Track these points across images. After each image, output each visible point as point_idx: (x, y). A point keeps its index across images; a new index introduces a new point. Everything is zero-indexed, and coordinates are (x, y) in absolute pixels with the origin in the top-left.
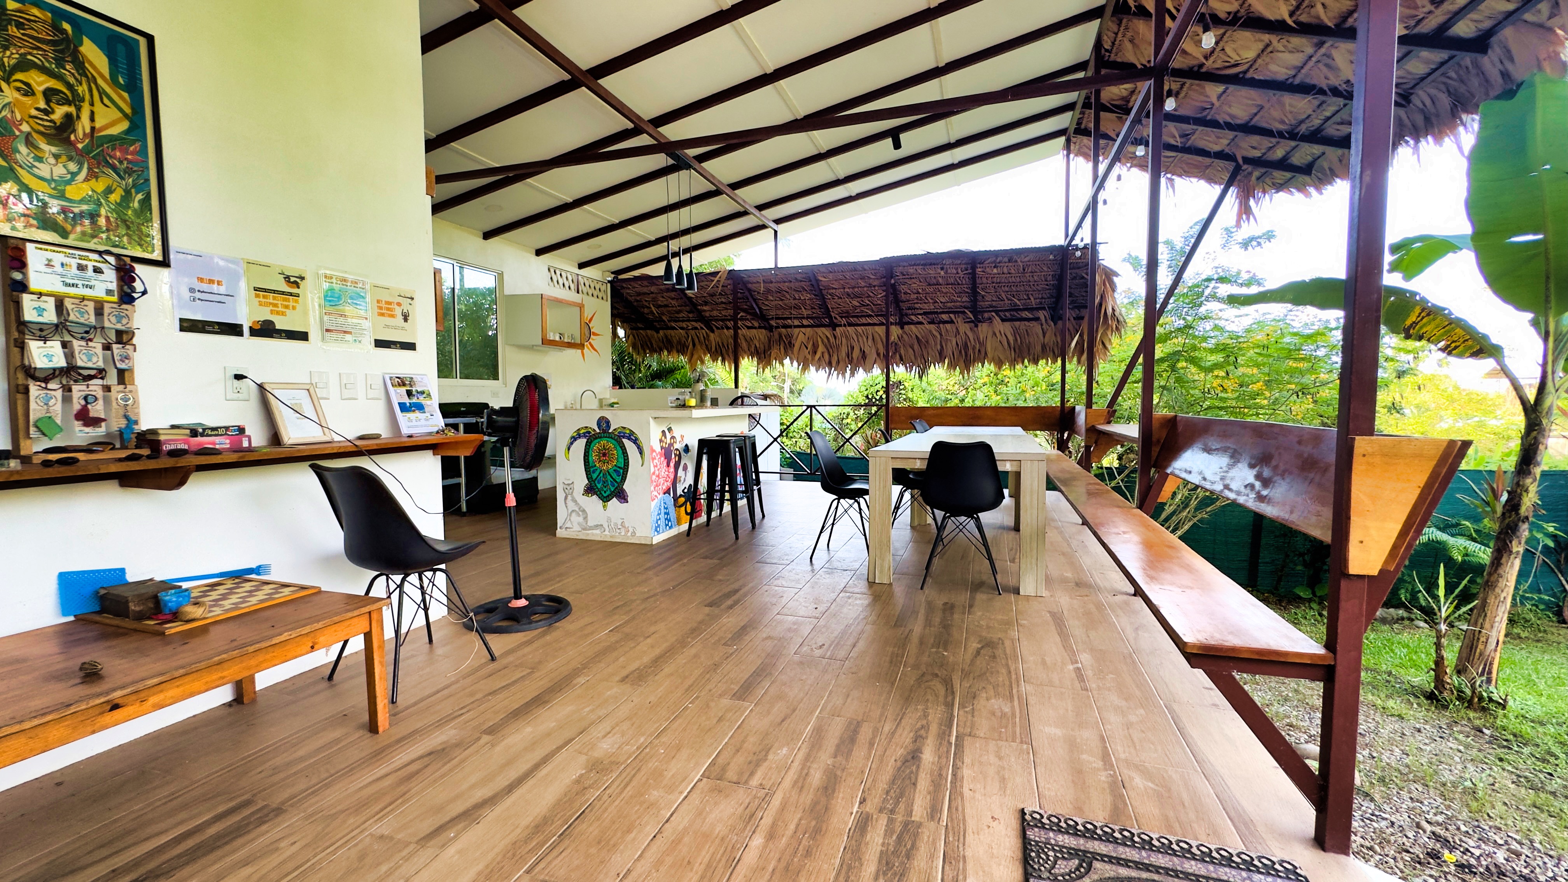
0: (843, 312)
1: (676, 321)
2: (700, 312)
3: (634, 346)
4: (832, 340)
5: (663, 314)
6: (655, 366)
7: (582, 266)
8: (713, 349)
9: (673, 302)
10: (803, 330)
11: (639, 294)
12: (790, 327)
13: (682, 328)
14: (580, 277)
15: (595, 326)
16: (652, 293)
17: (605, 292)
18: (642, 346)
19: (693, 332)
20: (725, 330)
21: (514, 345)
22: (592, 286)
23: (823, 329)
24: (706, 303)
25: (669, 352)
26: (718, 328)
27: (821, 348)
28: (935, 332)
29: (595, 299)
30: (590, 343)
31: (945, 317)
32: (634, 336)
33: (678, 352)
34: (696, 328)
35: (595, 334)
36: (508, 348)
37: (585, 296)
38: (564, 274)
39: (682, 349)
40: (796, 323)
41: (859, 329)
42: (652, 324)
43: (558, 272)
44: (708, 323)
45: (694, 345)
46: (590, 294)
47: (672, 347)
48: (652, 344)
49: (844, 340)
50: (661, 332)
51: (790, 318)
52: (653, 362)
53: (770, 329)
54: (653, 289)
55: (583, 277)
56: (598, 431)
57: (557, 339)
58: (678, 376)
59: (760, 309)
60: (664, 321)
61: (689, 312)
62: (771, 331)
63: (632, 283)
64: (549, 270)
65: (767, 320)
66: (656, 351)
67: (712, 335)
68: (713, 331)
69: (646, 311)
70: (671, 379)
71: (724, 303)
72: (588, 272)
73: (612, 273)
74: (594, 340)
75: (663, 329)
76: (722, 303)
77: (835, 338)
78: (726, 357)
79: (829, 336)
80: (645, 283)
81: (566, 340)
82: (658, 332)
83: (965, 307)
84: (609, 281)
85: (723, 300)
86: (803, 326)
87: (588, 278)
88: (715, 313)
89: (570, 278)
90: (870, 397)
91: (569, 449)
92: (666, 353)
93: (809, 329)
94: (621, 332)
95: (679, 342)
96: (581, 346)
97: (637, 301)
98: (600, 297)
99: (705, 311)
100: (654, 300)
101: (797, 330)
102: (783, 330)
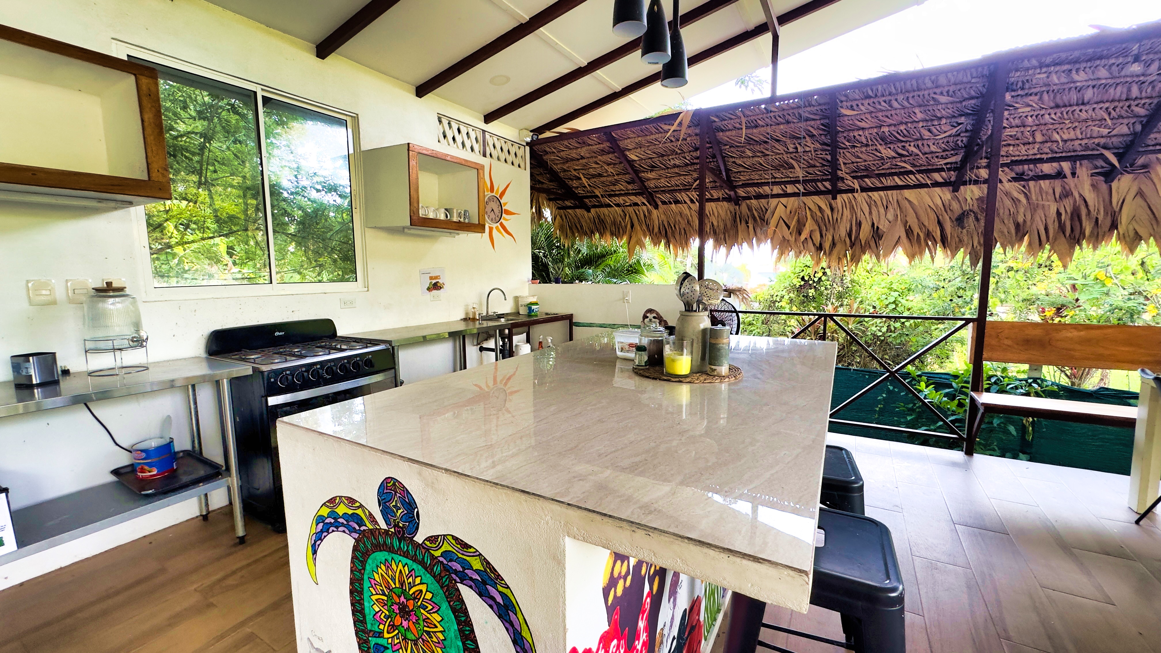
0: (858, 170)
1: (610, 196)
2: (642, 181)
3: (562, 228)
4: (828, 211)
5: (596, 187)
6: (584, 250)
7: (489, 118)
8: (656, 230)
9: (610, 169)
10: (784, 200)
11: (567, 160)
12: (766, 197)
13: (618, 205)
14: (487, 136)
15: (509, 201)
16: (583, 158)
17: (523, 158)
18: (571, 228)
19: (631, 209)
20: (673, 206)
21: (375, 228)
22: (505, 149)
23: (816, 198)
24: (653, 168)
25: (601, 235)
26: (664, 203)
27: (810, 225)
28: (1016, 194)
29: (509, 166)
30: (501, 224)
31: (1047, 168)
32: (561, 217)
33: (612, 234)
34: (636, 204)
35: (508, 212)
36: (370, 233)
37: (495, 162)
38: (464, 130)
39: (617, 231)
40: (777, 190)
41: (875, 195)
42: (581, 203)
43: (455, 126)
44: (651, 198)
45: (632, 226)
46: (503, 159)
47: (605, 228)
48: (582, 227)
49: (847, 213)
50: (593, 211)
51: (767, 184)
52: (583, 246)
53: (736, 201)
54: (583, 151)
55: (492, 134)
56: (383, 525)
57: (442, 217)
58: (611, 261)
59: (728, 171)
60: (597, 196)
61: (629, 183)
62: (737, 203)
63: (556, 144)
64: (440, 121)
65: (733, 188)
66: (586, 234)
67: (655, 212)
68: (656, 207)
69: (575, 183)
70: (601, 267)
71: (678, 166)
72: (496, 127)
73: (531, 131)
74: (509, 222)
75: (595, 206)
76: (675, 166)
77: (832, 209)
78: (672, 240)
79: (823, 206)
80: (573, 142)
81: (455, 219)
82: (589, 211)
83: (1105, 147)
84: (528, 144)
85: (677, 162)
86: (786, 195)
87: (499, 137)
88: (663, 182)
89: (473, 135)
90: (806, 278)
91: (315, 552)
92: (597, 235)
93: (792, 199)
94: (547, 213)
95: (614, 223)
96: (479, 228)
97: (565, 171)
98: (516, 164)
99: (649, 179)
100: (585, 167)
101: (774, 202)
102: (754, 202)
